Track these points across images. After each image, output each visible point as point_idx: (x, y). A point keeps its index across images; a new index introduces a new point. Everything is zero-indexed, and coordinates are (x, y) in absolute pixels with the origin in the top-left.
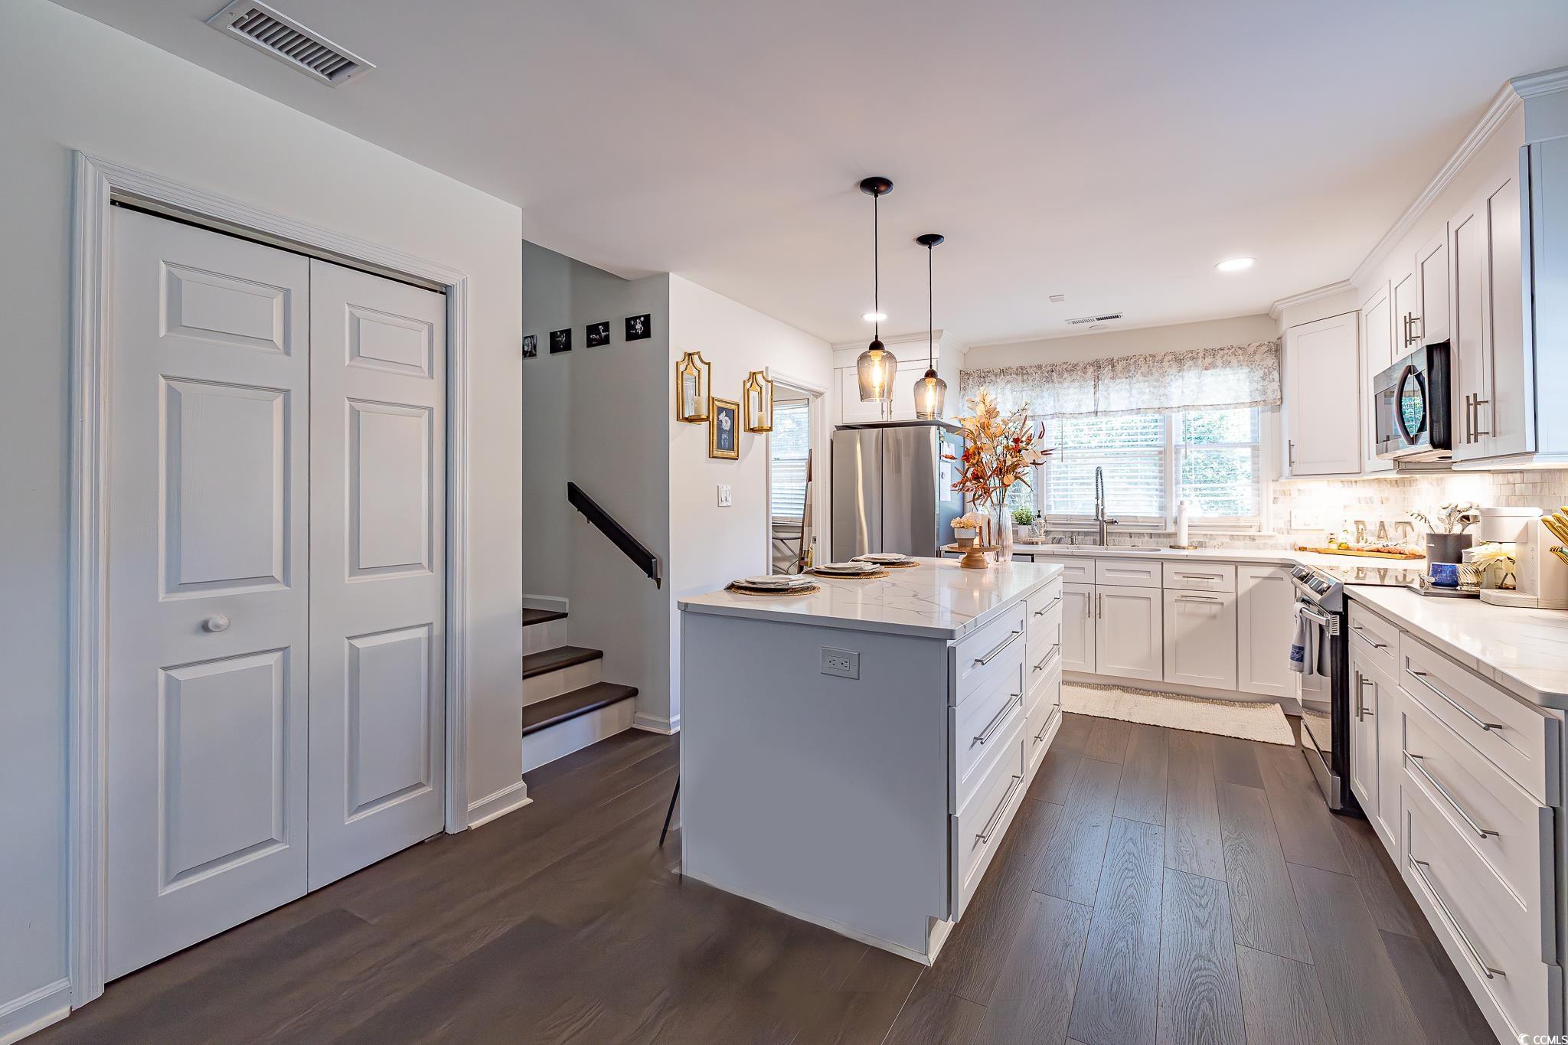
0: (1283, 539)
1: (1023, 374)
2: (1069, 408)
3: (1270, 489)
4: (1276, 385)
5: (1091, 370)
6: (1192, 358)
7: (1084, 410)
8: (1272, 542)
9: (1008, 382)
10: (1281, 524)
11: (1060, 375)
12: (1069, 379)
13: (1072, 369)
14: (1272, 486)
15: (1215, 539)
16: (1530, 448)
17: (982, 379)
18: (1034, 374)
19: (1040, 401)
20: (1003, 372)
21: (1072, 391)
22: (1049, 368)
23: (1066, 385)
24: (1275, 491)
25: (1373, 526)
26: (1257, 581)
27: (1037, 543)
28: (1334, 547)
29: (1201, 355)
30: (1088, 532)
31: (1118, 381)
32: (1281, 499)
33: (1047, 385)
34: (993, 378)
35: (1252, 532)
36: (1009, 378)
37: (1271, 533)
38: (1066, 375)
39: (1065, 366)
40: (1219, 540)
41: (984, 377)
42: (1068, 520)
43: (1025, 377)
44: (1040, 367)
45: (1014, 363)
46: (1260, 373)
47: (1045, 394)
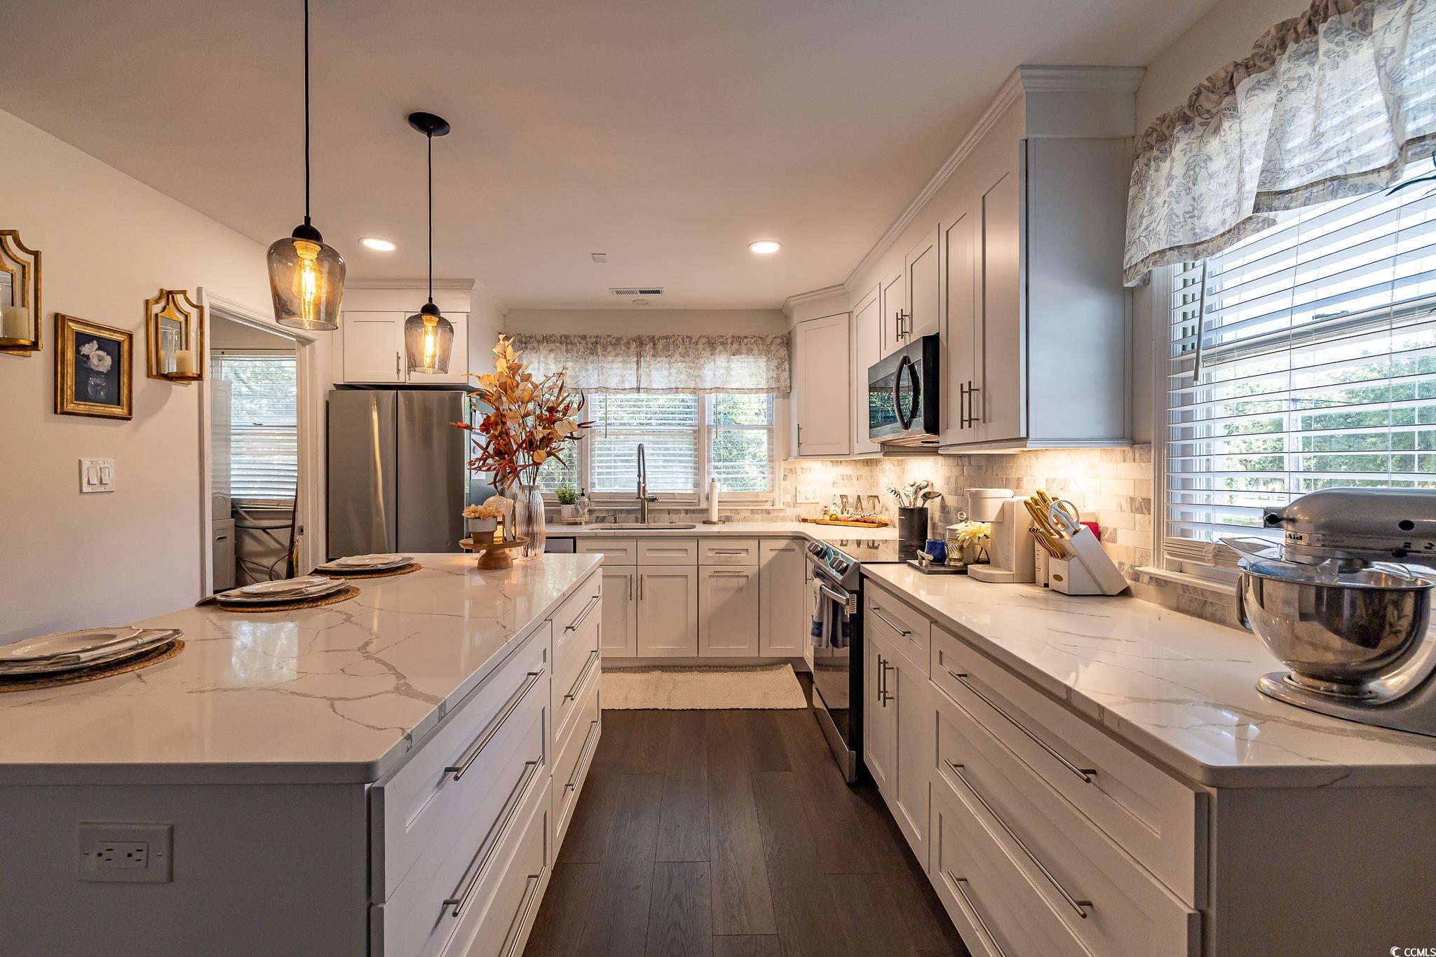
0: (790, 512)
1: (567, 344)
2: (613, 382)
3: (782, 466)
4: (786, 374)
5: (633, 345)
6: (723, 344)
7: (627, 386)
8: (781, 515)
9: (551, 350)
10: (789, 499)
11: (605, 348)
12: (613, 353)
13: (616, 343)
14: (783, 465)
15: (739, 513)
16: (1023, 434)
17: (524, 345)
18: (578, 345)
19: (584, 373)
20: (546, 339)
21: (615, 365)
22: (594, 340)
23: (610, 359)
24: (785, 469)
25: (852, 500)
26: (775, 553)
27: (581, 524)
28: (827, 518)
29: (729, 341)
30: (631, 510)
31: (659, 359)
32: (790, 475)
33: (591, 358)
34: (535, 345)
35: (767, 506)
36: (552, 346)
37: (782, 507)
38: (610, 348)
39: (609, 339)
40: (743, 514)
41: (525, 343)
42: (612, 498)
43: (569, 347)
44: (584, 337)
45: (558, 330)
46: (775, 363)
47: (590, 367)
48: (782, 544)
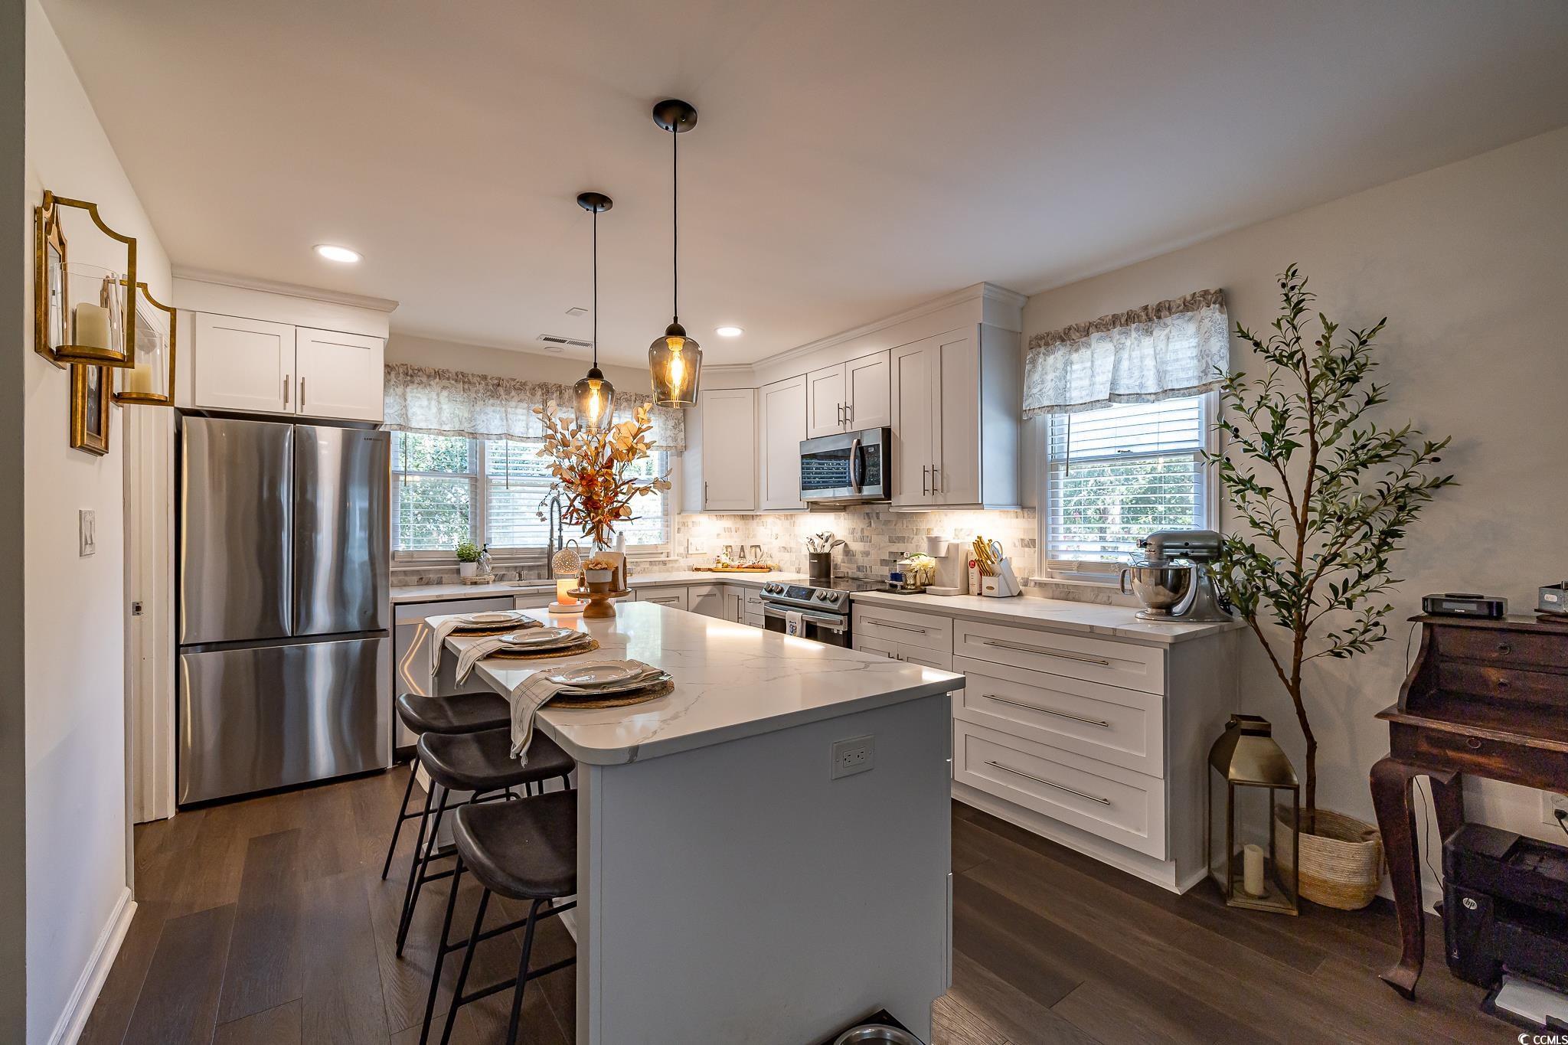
0: (684, 563)
1: (464, 382)
2: (518, 429)
3: (676, 519)
4: (683, 433)
5: (539, 393)
6: (627, 400)
7: (531, 434)
8: (676, 565)
9: (444, 388)
10: (682, 550)
11: (507, 392)
12: (516, 398)
13: (521, 387)
14: (677, 518)
15: (639, 566)
16: (980, 502)
17: (409, 378)
18: (477, 384)
19: (484, 417)
20: (439, 374)
21: (519, 411)
22: (496, 382)
23: (513, 404)
24: (678, 523)
25: (737, 550)
26: (701, 598)
28: (720, 566)
29: (633, 398)
30: (533, 566)
31: (564, 409)
32: (682, 528)
33: (491, 401)
34: (424, 379)
35: (663, 558)
36: (445, 382)
37: (676, 558)
38: (513, 393)
39: (513, 383)
40: (643, 566)
41: (411, 376)
42: (512, 554)
43: (466, 386)
44: (485, 378)
45: (453, 365)
46: (671, 423)
47: (489, 409)
48: (706, 590)
